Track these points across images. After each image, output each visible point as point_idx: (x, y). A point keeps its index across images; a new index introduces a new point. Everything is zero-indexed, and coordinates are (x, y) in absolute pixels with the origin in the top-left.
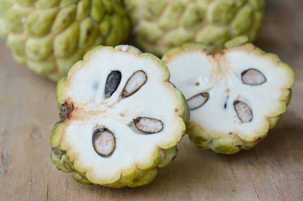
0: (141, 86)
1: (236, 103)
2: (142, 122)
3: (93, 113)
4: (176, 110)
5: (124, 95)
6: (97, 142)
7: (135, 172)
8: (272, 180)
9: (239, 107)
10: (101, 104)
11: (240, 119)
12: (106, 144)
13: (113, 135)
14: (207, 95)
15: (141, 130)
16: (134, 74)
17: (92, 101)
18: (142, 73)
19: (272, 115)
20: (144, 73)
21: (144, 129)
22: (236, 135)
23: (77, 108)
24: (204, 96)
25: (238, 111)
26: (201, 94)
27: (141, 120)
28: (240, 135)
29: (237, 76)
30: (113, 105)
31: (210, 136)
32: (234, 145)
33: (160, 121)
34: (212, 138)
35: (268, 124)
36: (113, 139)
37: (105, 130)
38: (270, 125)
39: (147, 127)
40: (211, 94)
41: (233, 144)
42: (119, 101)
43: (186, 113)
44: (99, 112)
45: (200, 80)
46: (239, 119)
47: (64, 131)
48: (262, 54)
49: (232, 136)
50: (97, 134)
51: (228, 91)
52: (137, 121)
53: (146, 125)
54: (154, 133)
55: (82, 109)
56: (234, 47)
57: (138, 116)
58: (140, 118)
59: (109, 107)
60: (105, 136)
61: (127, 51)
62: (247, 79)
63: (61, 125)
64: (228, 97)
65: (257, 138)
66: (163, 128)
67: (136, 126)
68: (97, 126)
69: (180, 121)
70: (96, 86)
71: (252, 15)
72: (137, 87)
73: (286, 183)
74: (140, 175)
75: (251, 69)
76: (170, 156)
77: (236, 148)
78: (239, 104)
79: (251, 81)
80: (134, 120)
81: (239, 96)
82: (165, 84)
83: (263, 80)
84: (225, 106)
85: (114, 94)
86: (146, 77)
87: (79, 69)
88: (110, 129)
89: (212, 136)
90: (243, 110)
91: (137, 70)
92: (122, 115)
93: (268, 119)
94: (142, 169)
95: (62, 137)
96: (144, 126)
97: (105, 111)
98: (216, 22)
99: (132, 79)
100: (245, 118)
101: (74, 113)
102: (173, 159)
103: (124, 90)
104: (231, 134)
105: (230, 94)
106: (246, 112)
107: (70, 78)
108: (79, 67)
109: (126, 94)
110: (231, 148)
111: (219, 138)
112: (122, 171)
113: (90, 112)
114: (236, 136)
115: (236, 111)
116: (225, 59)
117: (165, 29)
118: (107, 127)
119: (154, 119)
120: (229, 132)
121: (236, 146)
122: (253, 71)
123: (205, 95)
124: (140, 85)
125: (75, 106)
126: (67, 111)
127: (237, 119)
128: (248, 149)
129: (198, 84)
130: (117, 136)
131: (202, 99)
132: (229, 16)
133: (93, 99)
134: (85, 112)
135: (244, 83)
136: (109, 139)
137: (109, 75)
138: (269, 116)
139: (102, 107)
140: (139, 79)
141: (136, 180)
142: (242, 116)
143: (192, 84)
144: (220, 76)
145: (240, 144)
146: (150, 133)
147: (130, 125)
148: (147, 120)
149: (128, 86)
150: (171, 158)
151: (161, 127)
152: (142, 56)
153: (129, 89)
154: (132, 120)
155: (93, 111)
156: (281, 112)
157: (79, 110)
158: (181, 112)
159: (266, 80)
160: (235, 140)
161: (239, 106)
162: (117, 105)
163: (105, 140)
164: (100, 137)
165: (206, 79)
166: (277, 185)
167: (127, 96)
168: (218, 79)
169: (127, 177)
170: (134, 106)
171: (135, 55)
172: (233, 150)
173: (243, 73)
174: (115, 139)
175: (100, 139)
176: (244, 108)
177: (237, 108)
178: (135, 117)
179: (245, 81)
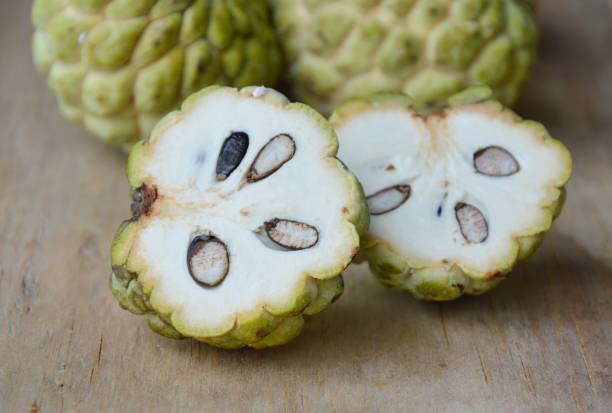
0: (284, 163)
1: (460, 206)
2: (280, 227)
4: (345, 210)
5: (252, 177)
6: (195, 260)
7: (261, 320)
8: (515, 351)
9: (464, 214)
10: (208, 191)
11: (465, 237)
12: (212, 265)
13: (226, 249)
14: (407, 189)
15: (277, 243)
16: (272, 140)
17: (193, 184)
18: (287, 138)
19: (525, 233)
20: (291, 139)
21: (284, 241)
22: (455, 264)
23: (163, 197)
24: (401, 191)
25: (462, 222)
26: (397, 187)
27: (278, 224)
28: (461, 266)
29: (465, 158)
30: (230, 194)
31: (406, 264)
32: (451, 283)
33: (314, 228)
34: (411, 269)
35: (517, 248)
36: (224, 256)
37: (212, 238)
38: (520, 251)
39: (289, 236)
40: (415, 188)
41: (448, 282)
42: (241, 188)
43: (362, 216)
44: (205, 206)
45: (396, 161)
46: (461, 236)
47: (136, 237)
48: (516, 121)
49: (448, 267)
50: (197, 244)
51: (447, 184)
52: (270, 225)
53: (287, 233)
54: (301, 249)
55: (172, 198)
56: (464, 104)
57: (274, 218)
58: (277, 220)
59: (223, 197)
60: (210, 249)
61: (262, 97)
62: (485, 165)
63: (133, 226)
64: (446, 195)
65: (493, 273)
66: (317, 241)
67: (269, 236)
68: (197, 231)
69: (351, 229)
70: (201, 159)
71: (511, 54)
72: (276, 164)
73: (541, 358)
74: (271, 324)
75: (493, 147)
76: (328, 294)
77: (453, 289)
78: (465, 210)
79: (490, 170)
80: (266, 223)
81: (466, 195)
82: (329, 161)
83: (514, 168)
84: (440, 211)
85: (232, 175)
86: (295, 147)
87: (171, 126)
88: (222, 237)
89: (410, 265)
90: (472, 221)
91: (277, 133)
92: (246, 214)
93: (517, 239)
94: (274, 312)
95: (132, 247)
96: (283, 235)
97: (213, 205)
98: (442, 63)
99: (267, 150)
100: (475, 234)
101: (157, 205)
102: (334, 299)
103: (252, 169)
104: (445, 262)
105: (450, 190)
106: (476, 224)
107: (155, 142)
108: (172, 122)
109: (254, 175)
110: (445, 288)
111: (423, 269)
112: (238, 315)
113: (187, 204)
114: (455, 267)
115: (458, 220)
116: (445, 126)
117: (347, 72)
118: (215, 233)
119: (303, 224)
120: (441, 259)
121: (453, 286)
122: (495, 152)
123: (404, 190)
124: (281, 160)
125: (160, 192)
126: (145, 201)
127: (459, 237)
128: (477, 294)
129: (391, 168)
130: (233, 250)
131: (397, 196)
132: (468, 54)
133: (195, 183)
134: (179, 205)
135: (478, 171)
136: (217, 256)
137: (227, 140)
138: (520, 235)
139: (210, 198)
140: (281, 149)
141: (262, 333)
142: (469, 231)
143: (380, 167)
144: (435, 156)
145: (462, 281)
146: (293, 248)
147: (258, 233)
148: (290, 224)
149: (259, 161)
150: (331, 297)
151: (315, 238)
152: (290, 109)
153: (261, 168)
154: (262, 224)
155: (192, 204)
156: (542, 229)
157: (167, 201)
158: (353, 213)
159: (518, 169)
160: (452, 274)
161: (466, 213)
162: (238, 194)
163: (211, 257)
164: (201, 251)
165: (408, 161)
166: (524, 360)
167: (256, 180)
168: (430, 162)
169: (246, 327)
170: (267, 199)
171: (276, 105)
172: (448, 292)
173: (478, 154)
174: (228, 256)
175: (201, 253)
176: (473, 216)
177: (460, 216)
178: (268, 219)
179: (479, 168)
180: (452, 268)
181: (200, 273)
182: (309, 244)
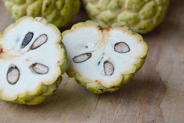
0: (43, 44)
1: (106, 62)
2: (37, 66)
3: (12, 56)
4: (59, 62)
5: (32, 48)
6: (9, 74)
7: (26, 97)
9: (107, 65)
10: (18, 51)
11: (105, 73)
12: (14, 77)
13: (19, 72)
14: (90, 55)
15: (35, 71)
16: (40, 36)
17: (13, 49)
18: (45, 36)
19: (126, 73)
20: (46, 36)
21: (37, 71)
22: (100, 82)
23: (4, 52)
24: (88, 55)
25: (106, 68)
26: (87, 54)
27: (37, 65)
28: (102, 83)
29: (112, 45)
30: (24, 53)
31: (84, 81)
32: (98, 89)
33: (47, 67)
34: (86, 83)
35: (122, 78)
36: (18, 74)
37: (16, 68)
39: (39, 69)
40: (93, 54)
41: (97, 88)
42: (28, 51)
43: (64, 65)
44: (16, 56)
45: (88, 45)
48: (132, 34)
49: (97, 83)
50: (11, 69)
51: (104, 54)
52: (34, 65)
53: (39, 68)
54: (42, 74)
55: (6, 53)
56: (116, 27)
57: (36, 62)
58: (36, 63)
59: (22, 54)
60: (14, 71)
61: (40, 21)
62: (118, 48)
64: (103, 58)
66: (48, 72)
67: (33, 68)
68: (12, 65)
69: (59, 69)
70: (18, 40)
72: (40, 44)
74: (29, 98)
75: (122, 42)
76: (52, 90)
77: (99, 90)
78: (108, 63)
79: (119, 50)
80: (33, 64)
81: (109, 58)
82: (57, 45)
83: (128, 50)
84: (99, 63)
85: (26, 46)
87: (11, 28)
88: (18, 68)
90: (109, 67)
91: (42, 34)
92: (27, 60)
93: (123, 76)
94: (30, 95)
96: (37, 69)
97: (19, 56)
98: (129, 9)
99: (38, 39)
100: (109, 73)
102: (54, 91)
103: (32, 45)
104: (96, 81)
105: (104, 56)
106: (110, 69)
107: (4, 34)
108: (11, 27)
109: (33, 48)
110: (95, 90)
111: (89, 83)
112: (19, 94)
113: (11, 55)
114: (99, 83)
115: (104, 67)
116: (109, 33)
117: (100, 10)
118: (17, 66)
119: (44, 65)
120: (95, 80)
121: (99, 89)
122: (123, 44)
123: (89, 55)
124: (42, 43)
125: (3, 50)
127: (103, 73)
129: (87, 47)
130: (21, 72)
131: (86, 57)
132: (138, 7)
133: (14, 48)
134: (8, 55)
135: (115, 51)
136: (16, 74)
137: (27, 34)
138: (124, 74)
139: (18, 54)
140: (43, 39)
141: (27, 101)
142: (107, 71)
143: (83, 46)
144: (102, 44)
145: (102, 88)
146: (40, 74)
147: (31, 67)
148: (40, 65)
149: (35, 43)
150: (53, 91)
151: (47, 71)
152: (48, 26)
153: (35, 45)
154: (31, 64)
155: (12, 55)
156: (132, 72)
157: (4, 53)
159: (129, 50)
160: (98, 85)
162: (26, 54)
163: (14, 74)
164: (11, 72)
165: (93, 45)
167: (33, 49)
168: (100, 46)
169: (21, 99)
170: (35, 56)
171: (44, 24)
172: (97, 91)
173: (116, 45)
174: (19, 74)
175: (11, 73)
176: (109, 66)
177: (105, 66)
178: (34, 63)
179: (116, 49)
180: (98, 83)
181: (10, 79)
182: (45, 72)
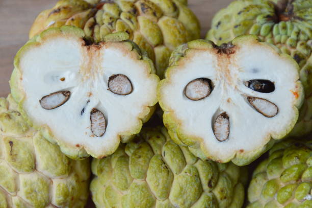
0: (262, 113)
2: (225, 121)
3: (228, 74)
4: (242, 151)
5: (250, 99)
6: (198, 82)
10: (238, 79)
13: (206, 97)
15: (215, 121)
16: (273, 104)
17: (240, 70)
18: (276, 112)
20: (277, 114)
21: (217, 124)
23: (229, 57)
27: (226, 119)
30: (238, 90)
33: (228, 137)
36: (202, 96)
37: (212, 88)
39: (220, 127)
42: (242, 95)
44: (229, 79)
47: (204, 50)
50: (208, 82)
52: (225, 116)
53: (222, 126)
54: (215, 134)
55: (230, 63)
57: (229, 116)
58: (228, 118)
59: (236, 88)
60: (205, 89)
63: (211, 46)
66: (221, 141)
67: (219, 116)
70: (255, 71)
72: (260, 110)
80: (225, 113)
86: (272, 117)
88: (213, 93)
91: (278, 106)
92: (228, 101)
95: (198, 49)
96: (221, 123)
97: (230, 84)
99: (267, 103)
101: (224, 55)
103: (255, 98)
107: (260, 45)
109: (252, 100)
112: (172, 112)
113: (229, 71)
118: (215, 89)
119: (229, 132)
124: (263, 111)
125: (232, 56)
126: (224, 50)
130: (207, 99)
134: (227, 66)
136: (202, 93)
137: (269, 82)
140: (270, 110)
146: (214, 130)
147: (219, 110)
148: (227, 125)
149: (260, 100)
151: (221, 139)
152: (294, 109)
153: (256, 103)
154: (224, 111)
157: (227, 60)
162: (238, 94)
163: (201, 90)
164: (203, 84)
167: (249, 101)
170: (240, 111)
174: (203, 98)
175: (201, 84)
178: (228, 113)
181: (190, 87)
182: (218, 138)
